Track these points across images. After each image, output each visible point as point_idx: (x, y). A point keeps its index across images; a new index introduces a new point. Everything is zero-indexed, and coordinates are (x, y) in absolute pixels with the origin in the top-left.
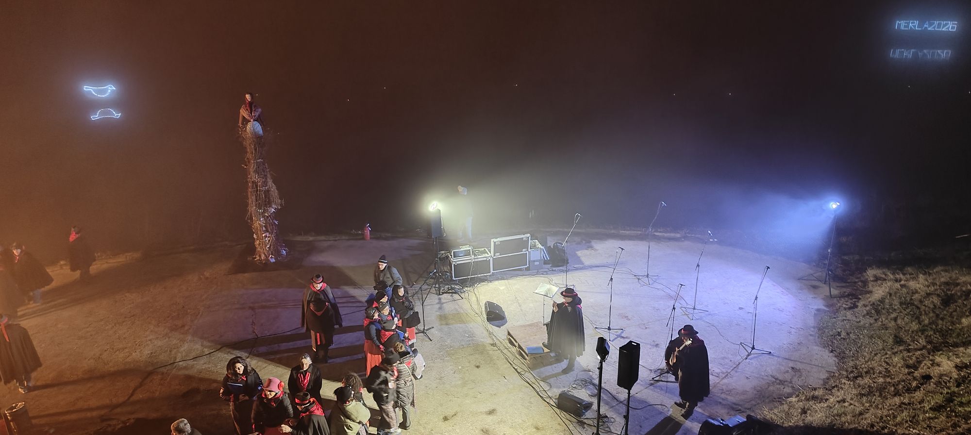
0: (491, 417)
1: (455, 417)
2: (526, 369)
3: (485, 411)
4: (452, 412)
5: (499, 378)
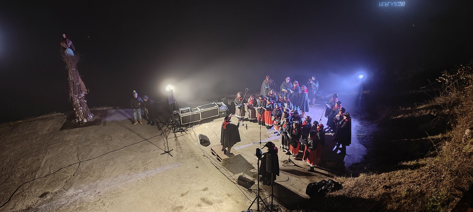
0: (205, 192)
2: (221, 166)
3: (202, 189)
4: (185, 191)
5: (208, 172)
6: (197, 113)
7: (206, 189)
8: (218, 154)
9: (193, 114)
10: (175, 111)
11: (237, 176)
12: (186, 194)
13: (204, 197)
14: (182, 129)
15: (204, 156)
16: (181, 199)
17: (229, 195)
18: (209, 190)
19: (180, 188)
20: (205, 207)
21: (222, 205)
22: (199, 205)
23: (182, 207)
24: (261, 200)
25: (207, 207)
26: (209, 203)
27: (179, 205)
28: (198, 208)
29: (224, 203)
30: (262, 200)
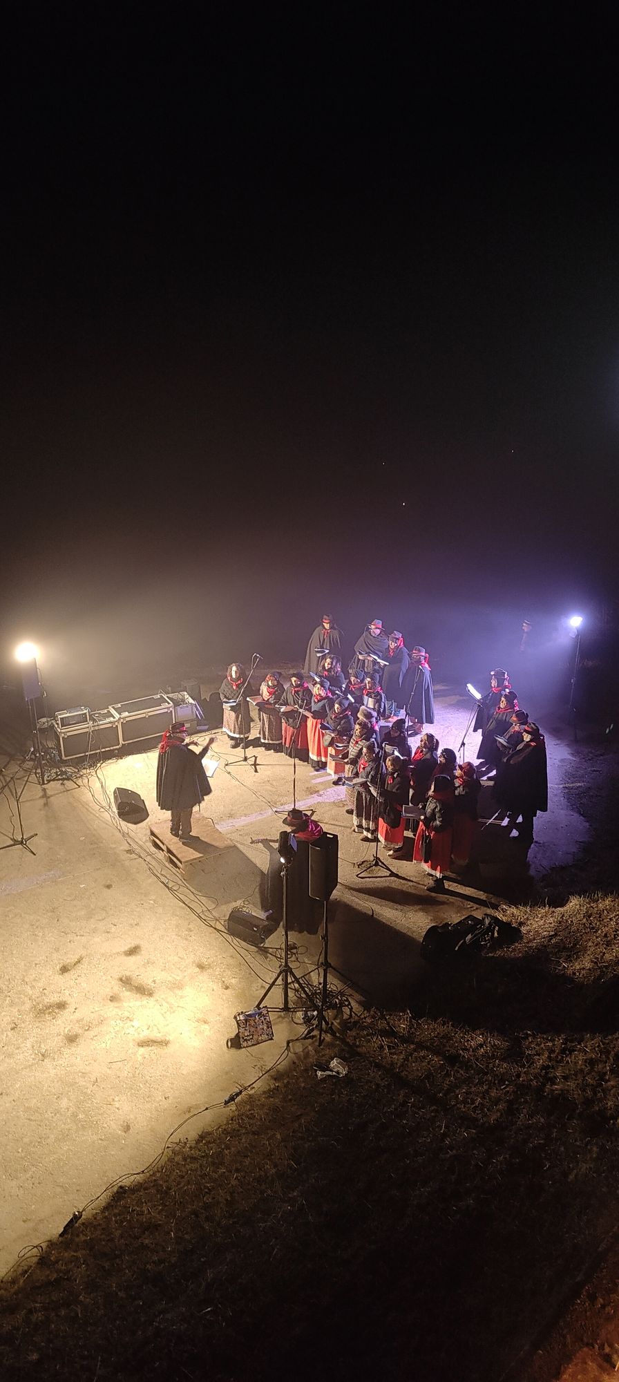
0: (133, 959)
1: (79, 965)
2: (180, 882)
3: (123, 950)
4: (75, 958)
5: (142, 900)
6: (110, 725)
7: (133, 951)
8: (169, 847)
9: (96, 728)
10: (44, 720)
11: (226, 910)
12: (75, 964)
13: (128, 974)
14: (65, 773)
15: (129, 852)
16: (61, 980)
17: (201, 967)
18: (142, 952)
19: (57, 950)
20: (132, 1002)
21: (181, 997)
22: (113, 999)
23: (62, 1006)
24: (293, 980)
25: (138, 1003)
26: (143, 991)
27: (55, 999)
28: (112, 1004)
29: (189, 991)
30: (297, 980)
